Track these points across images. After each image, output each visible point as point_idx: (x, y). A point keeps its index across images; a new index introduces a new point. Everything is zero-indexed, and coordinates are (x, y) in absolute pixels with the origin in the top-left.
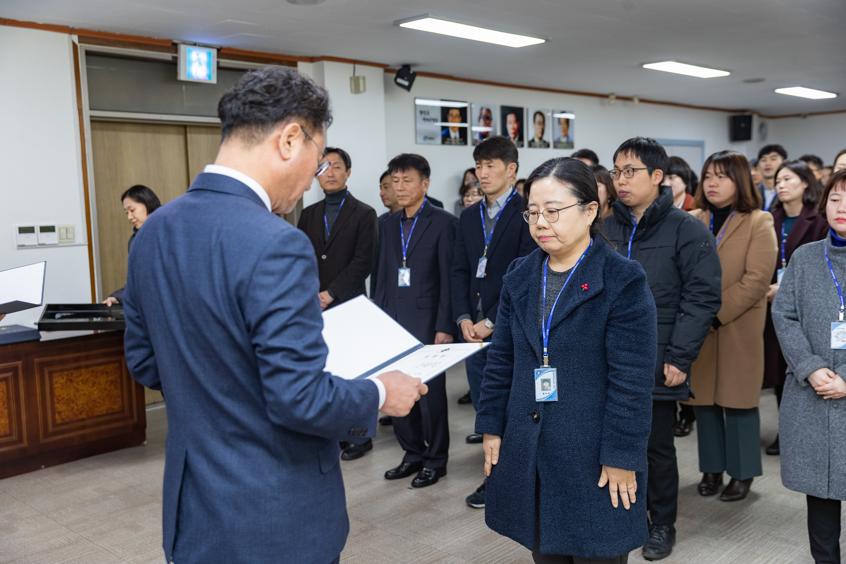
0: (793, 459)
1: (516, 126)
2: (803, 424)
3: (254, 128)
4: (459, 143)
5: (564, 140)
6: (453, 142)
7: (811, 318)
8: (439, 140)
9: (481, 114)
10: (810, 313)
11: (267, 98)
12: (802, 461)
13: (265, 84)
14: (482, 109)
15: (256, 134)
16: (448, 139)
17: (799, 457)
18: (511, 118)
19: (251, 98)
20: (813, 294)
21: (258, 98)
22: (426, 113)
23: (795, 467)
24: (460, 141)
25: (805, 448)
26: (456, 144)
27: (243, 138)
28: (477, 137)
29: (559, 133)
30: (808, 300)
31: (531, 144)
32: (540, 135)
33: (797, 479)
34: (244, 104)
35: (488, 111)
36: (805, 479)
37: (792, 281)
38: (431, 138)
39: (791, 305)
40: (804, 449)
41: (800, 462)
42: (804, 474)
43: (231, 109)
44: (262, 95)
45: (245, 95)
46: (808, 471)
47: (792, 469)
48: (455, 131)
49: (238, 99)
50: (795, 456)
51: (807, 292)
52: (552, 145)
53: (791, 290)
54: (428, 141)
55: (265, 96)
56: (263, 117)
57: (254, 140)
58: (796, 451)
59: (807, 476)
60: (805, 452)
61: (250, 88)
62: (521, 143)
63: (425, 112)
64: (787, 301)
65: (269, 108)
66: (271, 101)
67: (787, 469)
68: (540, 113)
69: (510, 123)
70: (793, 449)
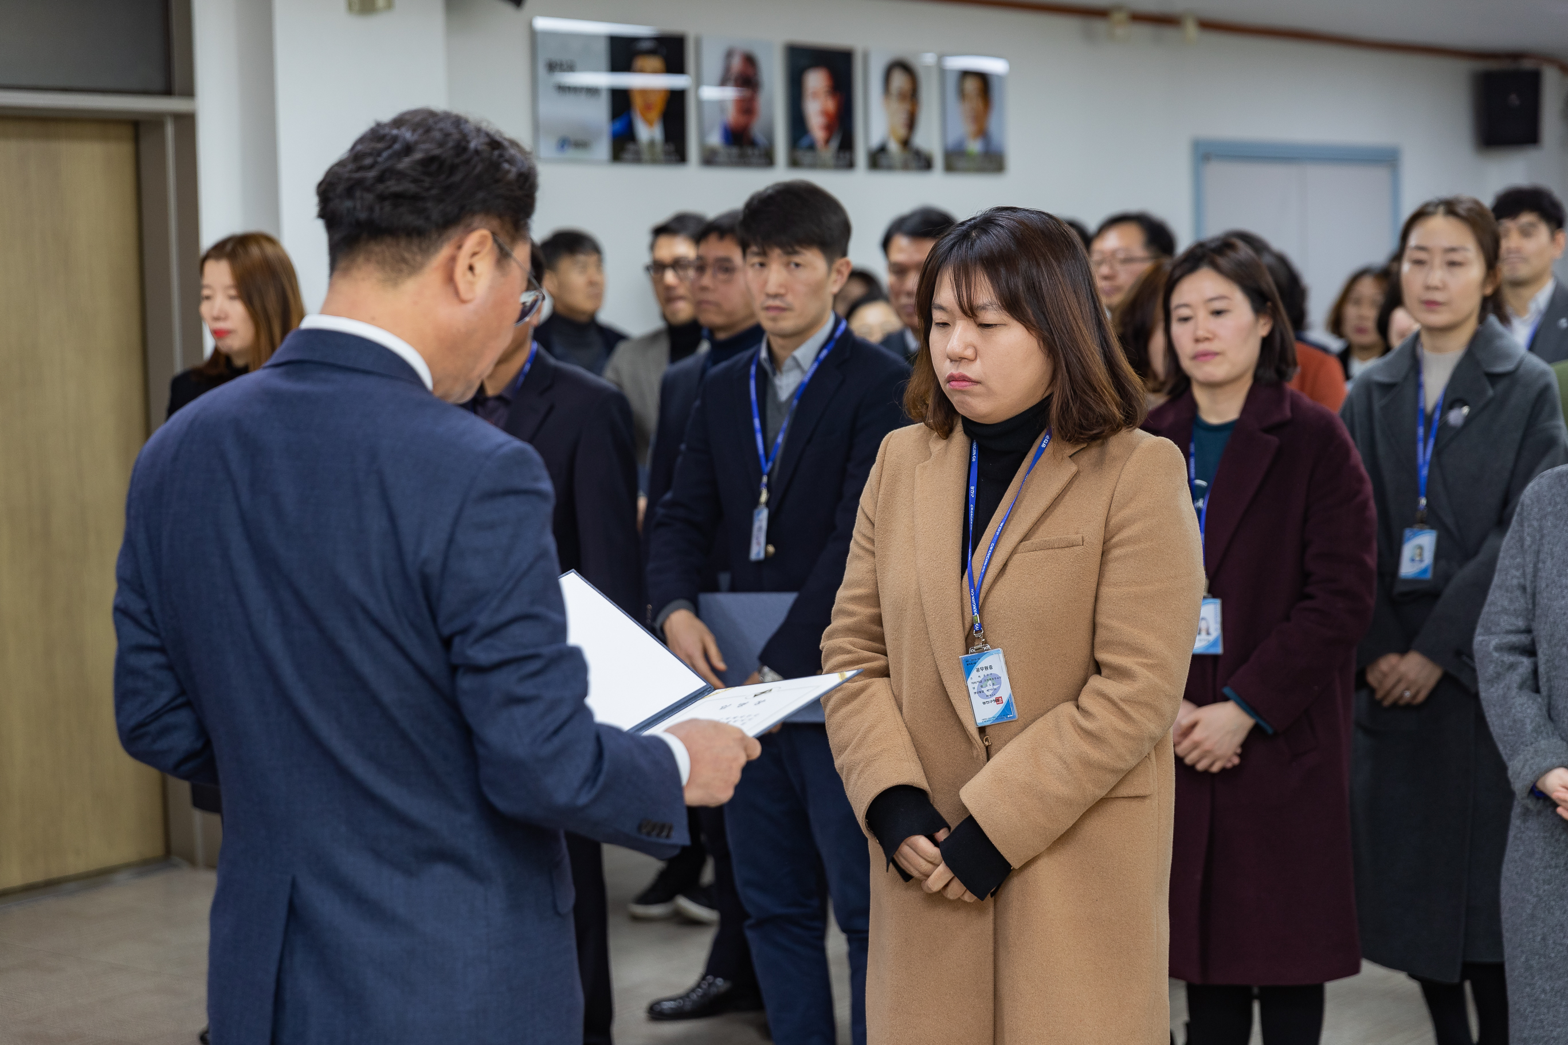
0: (1530, 985)
1: (830, 105)
2: (1545, 898)
3: (403, 243)
4: (662, 157)
5: (975, 146)
6: (646, 156)
7: (1556, 645)
8: (603, 148)
9: (727, 69)
10: (1552, 635)
11: (427, 185)
12: (1548, 988)
13: (418, 156)
14: (729, 55)
15: (407, 255)
16: (631, 147)
17: (1541, 979)
18: (816, 81)
19: (393, 186)
20: (1559, 590)
21: (406, 186)
22: (565, 67)
23: (1534, 1003)
24: (667, 153)
25: (1553, 955)
26: (654, 161)
27: (382, 263)
28: (715, 139)
29: (960, 128)
30: (1549, 603)
31: (878, 160)
32: (902, 132)
33: (1541, 1031)
34: (382, 198)
35: (750, 60)
36: (1559, 1030)
37: (1518, 560)
38: (581, 144)
39: (1517, 617)
40: (1550, 958)
41: (1544, 991)
42: (1554, 1017)
43: (355, 208)
44: (415, 181)
45: (381, 179)
46: (1562, 1010)
47: (1529, 1010)
48: (649, 123)
49: (368, 190)
50: (1533, 978)
51: (1547, 586)
52: (938, 161)
53: (1515, 582)
54: (571, 153)
55: (423, 181)
56: (420, 222)
57: (404, 266)
58: (1535, 965)
59: (1560, 1022)
60: (1553, 965)
61: (389, 164)
62: (847, 155)
63: (561, 65)
64: (1508, 607)
65: (429, 205)
66: (434, 192)
67: (1518, 1010)
68: (902, 66)
69: (815, 95)
70: (1527, 960)
